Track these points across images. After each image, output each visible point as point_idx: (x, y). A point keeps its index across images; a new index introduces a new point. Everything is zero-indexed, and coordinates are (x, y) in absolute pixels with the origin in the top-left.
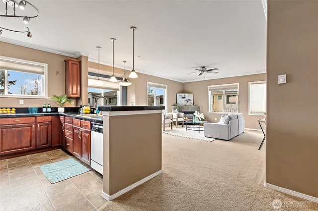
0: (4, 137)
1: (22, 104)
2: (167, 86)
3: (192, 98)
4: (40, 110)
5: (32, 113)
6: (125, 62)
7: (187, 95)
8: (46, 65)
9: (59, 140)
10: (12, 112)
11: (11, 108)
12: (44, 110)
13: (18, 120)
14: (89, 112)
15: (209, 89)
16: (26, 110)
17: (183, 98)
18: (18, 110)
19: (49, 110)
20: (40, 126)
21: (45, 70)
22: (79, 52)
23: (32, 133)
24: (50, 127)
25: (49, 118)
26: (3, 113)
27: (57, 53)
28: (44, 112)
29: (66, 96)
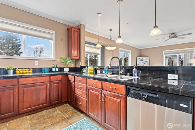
0: (25, 96)
1: (37, 65)
2: (131, 51)
3: (149, 61)
4: (50, 70)
5: (45, 72)
6: (111, 30)
7: (144, 58)
8: (54, 32)
9: (68, 97)
10: (30, 71)
11: (29, 68)
12: (54, 70)
13: (36, 79)
14: (92, 72)
15: (164, 53)
16: (40, 70)
17: (141, 60)
18: (34, 70)
19: (57, 70)
20: (53, 84)
21: (54, 37)
22: (79, 21)
23: (48, 91)
24: (60, 85)
25: (60, 77)
26: (23, 73)
27: (62, 22)
28: (53, 72)
29: (69, 58)
